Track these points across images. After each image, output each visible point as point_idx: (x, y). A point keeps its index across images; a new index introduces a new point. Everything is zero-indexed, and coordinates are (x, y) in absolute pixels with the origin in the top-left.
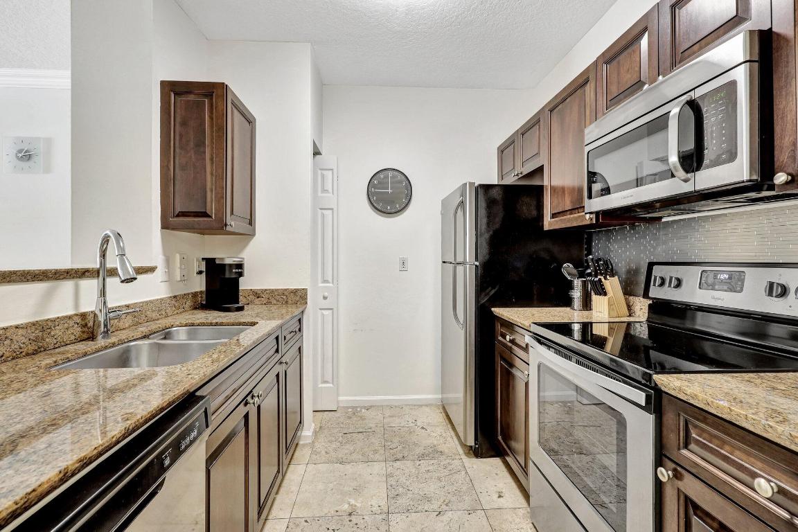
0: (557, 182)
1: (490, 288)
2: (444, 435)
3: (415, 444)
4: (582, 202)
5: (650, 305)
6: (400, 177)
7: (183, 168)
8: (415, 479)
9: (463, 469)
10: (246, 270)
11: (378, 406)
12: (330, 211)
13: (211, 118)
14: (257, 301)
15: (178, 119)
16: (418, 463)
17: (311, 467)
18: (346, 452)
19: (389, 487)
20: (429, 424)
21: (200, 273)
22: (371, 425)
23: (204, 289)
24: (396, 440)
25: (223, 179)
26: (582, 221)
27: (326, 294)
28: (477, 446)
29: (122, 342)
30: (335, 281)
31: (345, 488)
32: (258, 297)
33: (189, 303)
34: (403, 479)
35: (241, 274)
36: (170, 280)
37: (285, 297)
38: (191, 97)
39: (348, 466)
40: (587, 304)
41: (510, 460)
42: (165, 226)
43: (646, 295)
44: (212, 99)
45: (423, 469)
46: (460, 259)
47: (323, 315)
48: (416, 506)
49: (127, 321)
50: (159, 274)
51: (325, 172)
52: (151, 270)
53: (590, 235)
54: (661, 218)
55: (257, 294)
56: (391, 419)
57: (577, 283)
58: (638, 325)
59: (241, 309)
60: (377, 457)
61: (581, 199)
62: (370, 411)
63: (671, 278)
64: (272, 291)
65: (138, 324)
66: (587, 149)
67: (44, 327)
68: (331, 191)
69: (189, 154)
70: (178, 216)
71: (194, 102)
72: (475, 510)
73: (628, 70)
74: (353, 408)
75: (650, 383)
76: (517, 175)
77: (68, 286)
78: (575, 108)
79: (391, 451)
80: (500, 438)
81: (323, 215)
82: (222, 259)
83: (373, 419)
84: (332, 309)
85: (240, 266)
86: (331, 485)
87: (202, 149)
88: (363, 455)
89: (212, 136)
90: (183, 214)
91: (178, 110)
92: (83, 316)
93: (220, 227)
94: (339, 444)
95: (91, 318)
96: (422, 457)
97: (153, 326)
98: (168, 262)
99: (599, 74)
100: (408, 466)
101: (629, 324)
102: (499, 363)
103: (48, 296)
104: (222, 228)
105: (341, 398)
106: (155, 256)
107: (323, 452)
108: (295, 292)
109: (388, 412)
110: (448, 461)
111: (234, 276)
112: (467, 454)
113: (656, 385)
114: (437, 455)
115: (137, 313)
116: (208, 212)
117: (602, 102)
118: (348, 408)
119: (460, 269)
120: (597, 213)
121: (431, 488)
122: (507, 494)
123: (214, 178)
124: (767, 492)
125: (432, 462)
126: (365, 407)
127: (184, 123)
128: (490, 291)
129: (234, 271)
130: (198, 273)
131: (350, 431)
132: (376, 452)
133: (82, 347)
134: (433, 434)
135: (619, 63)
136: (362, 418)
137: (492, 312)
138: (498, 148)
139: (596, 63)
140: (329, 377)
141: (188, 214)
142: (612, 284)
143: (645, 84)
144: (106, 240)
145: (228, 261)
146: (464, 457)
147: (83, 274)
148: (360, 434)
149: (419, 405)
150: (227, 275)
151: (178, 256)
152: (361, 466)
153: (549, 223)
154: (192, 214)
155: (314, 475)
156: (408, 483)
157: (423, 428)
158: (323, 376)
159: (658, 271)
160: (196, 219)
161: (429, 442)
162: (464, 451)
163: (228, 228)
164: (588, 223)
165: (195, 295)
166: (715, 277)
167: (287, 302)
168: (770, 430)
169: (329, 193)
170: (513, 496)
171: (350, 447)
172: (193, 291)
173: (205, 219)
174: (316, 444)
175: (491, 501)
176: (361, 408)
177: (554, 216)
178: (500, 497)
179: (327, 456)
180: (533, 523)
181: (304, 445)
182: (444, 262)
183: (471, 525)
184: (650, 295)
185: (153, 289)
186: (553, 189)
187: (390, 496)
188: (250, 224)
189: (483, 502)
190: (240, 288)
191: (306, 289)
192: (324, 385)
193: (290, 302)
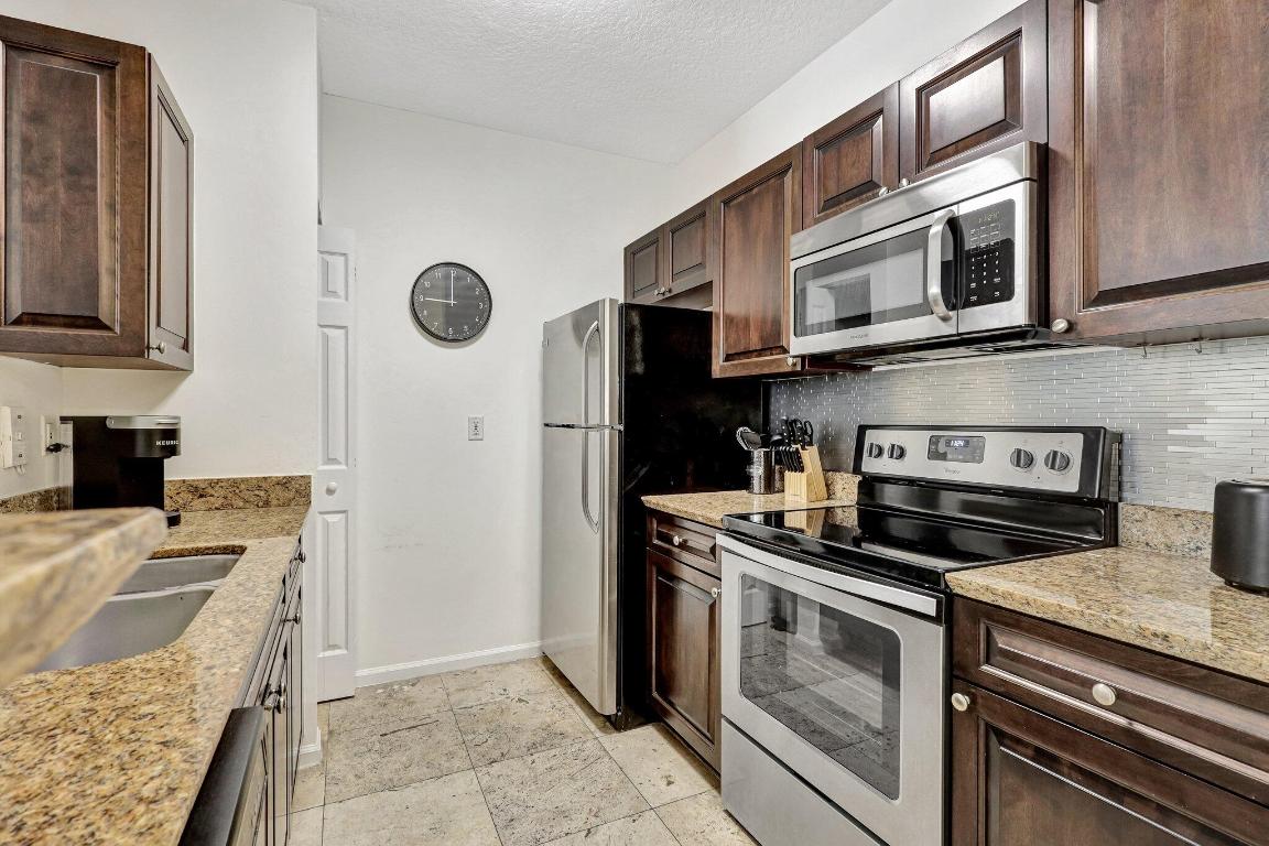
0: (734, 308)
1: (639, 466)
2: (558, 706)
3: (517, 730)
4: (779, 341)
5: (860, 483)
6: (470, 278)
8: (533, 787)
9: (603, 753)
10: (185, 441)
11: (432, 676)
12: (343, 331)
13: (111, 117)
14: (198, 503)
15: (18, 105)
16: (530, 759)
17: (331, 809)
18: (397, 766)
19: (492, 810)
20: (528, 693)
21: (56, 448)
22: (427, 711)
24: (482, 728)
25: (142, 251)
26: (779, 366)
27: (333, 484)
28: (620, 713)
30: (350, 461)
31: (414, 832)
32: (201, 496)
34: (512, 792)
35: (172, 451)
37: (262, 493)
38: (57, 63)
39: (408, 792)
40: (770, 486)
41: (676, 723)
43: (857, 470)
44: (113, 77)
45: (540, 767)
46: (593, 421)
47: (327, 525)
48: (549, 830)
51: (330, 258)
53: (768, 388)
54: (871, 367)
55: (198, 491)
56: (462, 694)
57: (758, 454)
58: (839, 511)
60: (457, 763)
61: (778, 335)
62: (419, 686)
63: (893, 446)
64: (235, 483)
66: (794, 265)
68: (342, 293)
69: (50, 189)
70: (18, 322)
71: (65, 74)
72: (640, 814)
73: (854, 164)
74: (385, 686)
75: (939, 585)
76: (663, 294)
78: (768, 204)
79: (479, 749)
80: (655, 694)
81: (326, 338)
82: (128, 419)
83: (428, 700)
84: (344, 512)
85: (171, 434)
86: (384, 834)
87: (86, 181)
88: (429, 765)
89: (112, 154)
90: (34, 319)
91: (19, 87)
94: (377, 755)
96: (533, 747)
99: (807, 161)
100: (515, 768)
101: (828, 510)
102: (654, 578)
104: (141, 355)
105: (359, 673)
107: (351, 777)
108: (285, 483)
109: (452, 685)
110: (577, 746)
111: (157, 454)
112: (603, 729)
113: (947, 586)
114: (556, 741)
116: (104, 318)
117: (814, 201)
118: (376, 688)
119: (594, 435)
120: (803, 357)
121: (564, 795)
122: (676, 777)
123: (118, 247)
124: (1108, 699)
125: (553, 752)
126: (407, 682)
128: (641, 469)
129: (158, 443)
130: (48, 449)
131: (392, 727)
132: (450, 755)
134: (539, 708)
135: (839, 151)
136: (409, 702)
137: (641, 502)
138: (625, 249)
139: (802, 146)
140: (338, 636)
141: (46, 319)
142: (810, 456)
143: (879, 187)
145: (141, 424)
146: (598, 734)
148: (415, 730)
149: (503, 665)
150: (141, 452)
152: (431, 786)
153: (719, 368)
154: (62, 320)
155: (344, 822)
156: (523, 795)
157: (520, 700)
158: (326, 636)
159: (871, 437)
160: (71, 332)
161: (536, 722)
162: (596, 725)
163: (154, 355)
164: (789, 369)
166: (948, 443)
167: (267, 504)
168: (1112, 625)
169: (339, 297)
170: (689, 778)
171: (400, 758)
173: (96, 333)
174: (330, 765)
175: (656, 792)
176: (401, 684)
177: (728, 358)
178: (669, 783)
179: (361, 781)
180: (726, 811)
181: (305, 771)
182: (547, 425)
183: (641, 837)
184: (863, 470)
186: (729, 320)
187: (500, 825)
188: (186, 346)
189: (650, 799)
190: (165, 479)
191: (309, 477)
192: (329, 653)
193: (275, 502)
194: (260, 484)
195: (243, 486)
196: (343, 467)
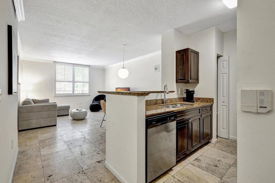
7: (180, 69)
12: (226, 74)
13: (186, 57)
15: (179, 58)
17: (212, 148)
21: (185, 93)
23: (186, 97)
27: (224, 101)
29: (167, 105)
33: (182, 100)
35: (194, 93)
36: (178, 94)
37: (207, 100)
42: (177, 82)
44: (186, 52)
47: (223, 107)
49: (169, 102)
50: (176, 92)
51: (224, 62)
52: (174, 92)
55: (199, 99)
59: (194, 102)
64: (203, 98)
65: (171, 102)
67: (157, 100)
69: (181, 66)
71: (182, 54)
74: (235, 140)
77: (160, 94)
81: (223, 76)
82: (189, 89)
84: (226, 106)
85: (194, 91)
87: (184, 64)
90: (180, 80)
91: (179, 57)
92: (162, 99)
93: (188, 82)
94: (224, 147)
95: (163, 100)
97: (174, 103)
98: (178, 90)
103: (157, 95)
106: (175, 89)
108: (210, 99)
111: (192, 94)
115: (171, 100)
118: (233, 140)
127: (180, 59)
129: (192, 92)
131: (230, 145)
133: (162, 104)
144: (165, 86)
147: (162, 92)
148: (233, 147)
151: (180, 89)
154: (182, 79)
158: (223, 127)
163: (190, 82)
165: (184, 98)
167: (207, 102)
169: (225, 68)
171: (227, 149)
172: (183, 97)
173: (185, 80)
179: (219, 148)
181: (212, 143)
185: (175, 96)
188: (197, 80)
190: (194, 97)
191: (214, 98)
192: (223, 130)
193: (208, 102)
194: (207, 99)
195: (204, 99)
196: (226, 98)
